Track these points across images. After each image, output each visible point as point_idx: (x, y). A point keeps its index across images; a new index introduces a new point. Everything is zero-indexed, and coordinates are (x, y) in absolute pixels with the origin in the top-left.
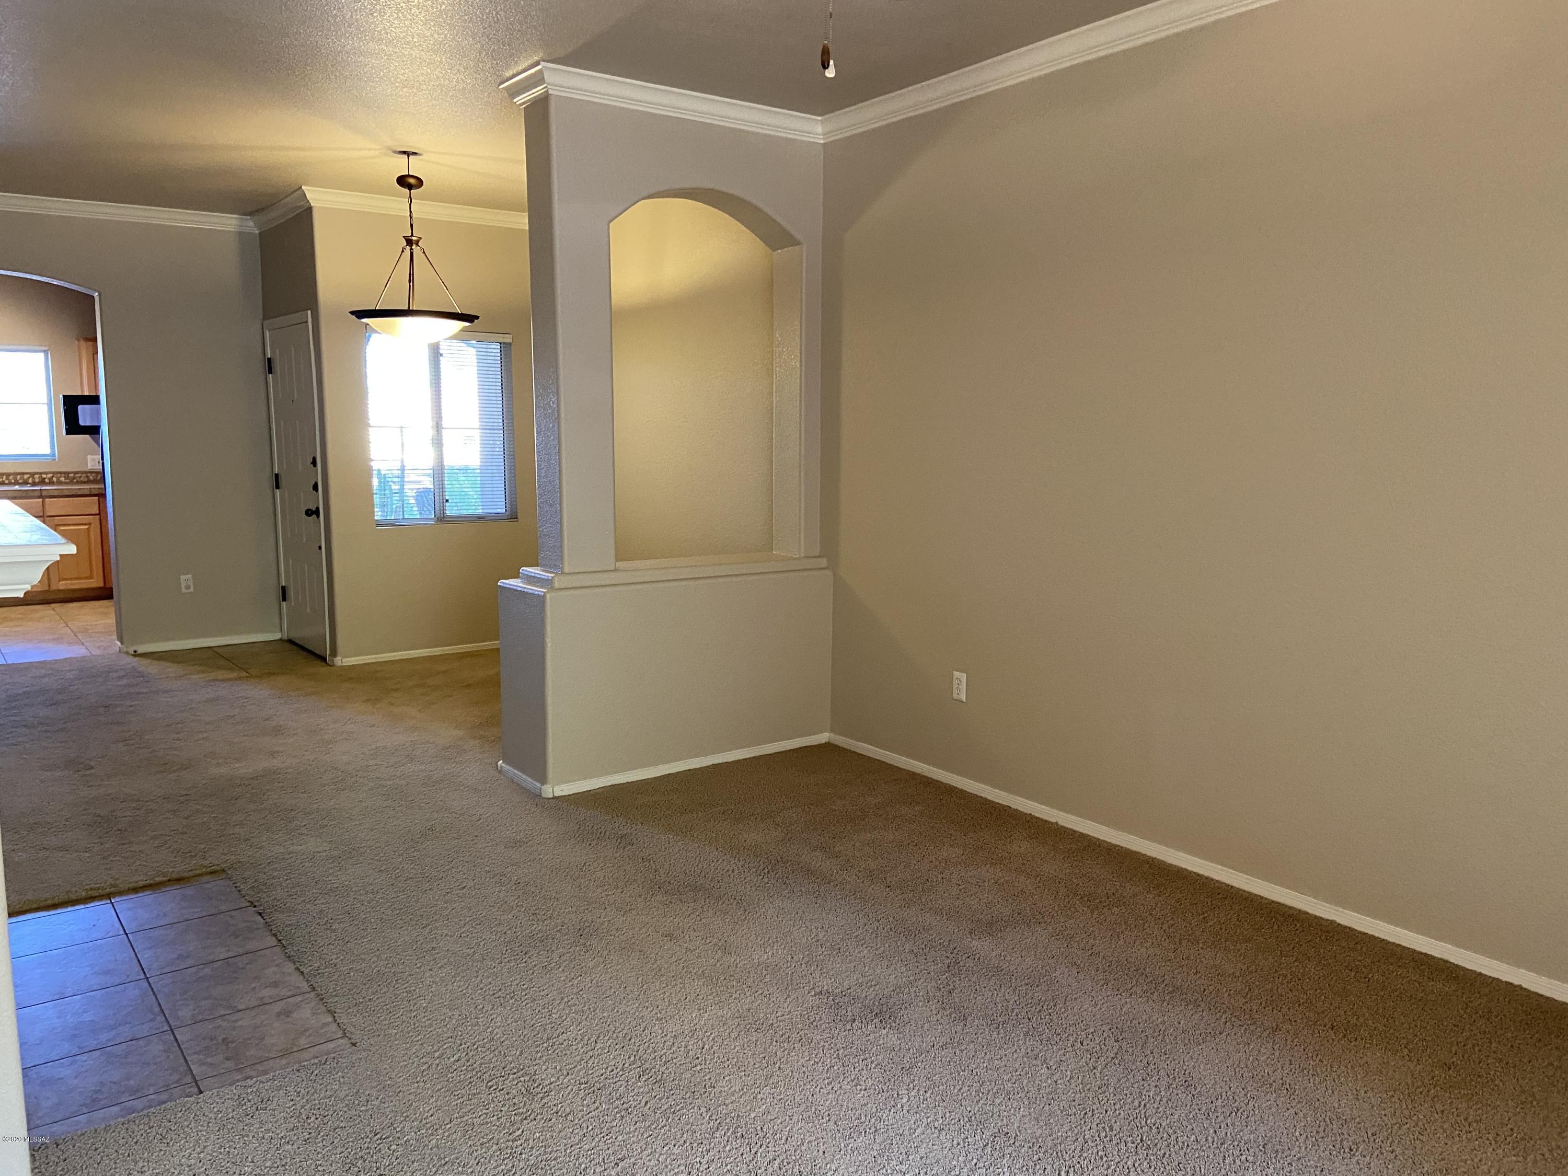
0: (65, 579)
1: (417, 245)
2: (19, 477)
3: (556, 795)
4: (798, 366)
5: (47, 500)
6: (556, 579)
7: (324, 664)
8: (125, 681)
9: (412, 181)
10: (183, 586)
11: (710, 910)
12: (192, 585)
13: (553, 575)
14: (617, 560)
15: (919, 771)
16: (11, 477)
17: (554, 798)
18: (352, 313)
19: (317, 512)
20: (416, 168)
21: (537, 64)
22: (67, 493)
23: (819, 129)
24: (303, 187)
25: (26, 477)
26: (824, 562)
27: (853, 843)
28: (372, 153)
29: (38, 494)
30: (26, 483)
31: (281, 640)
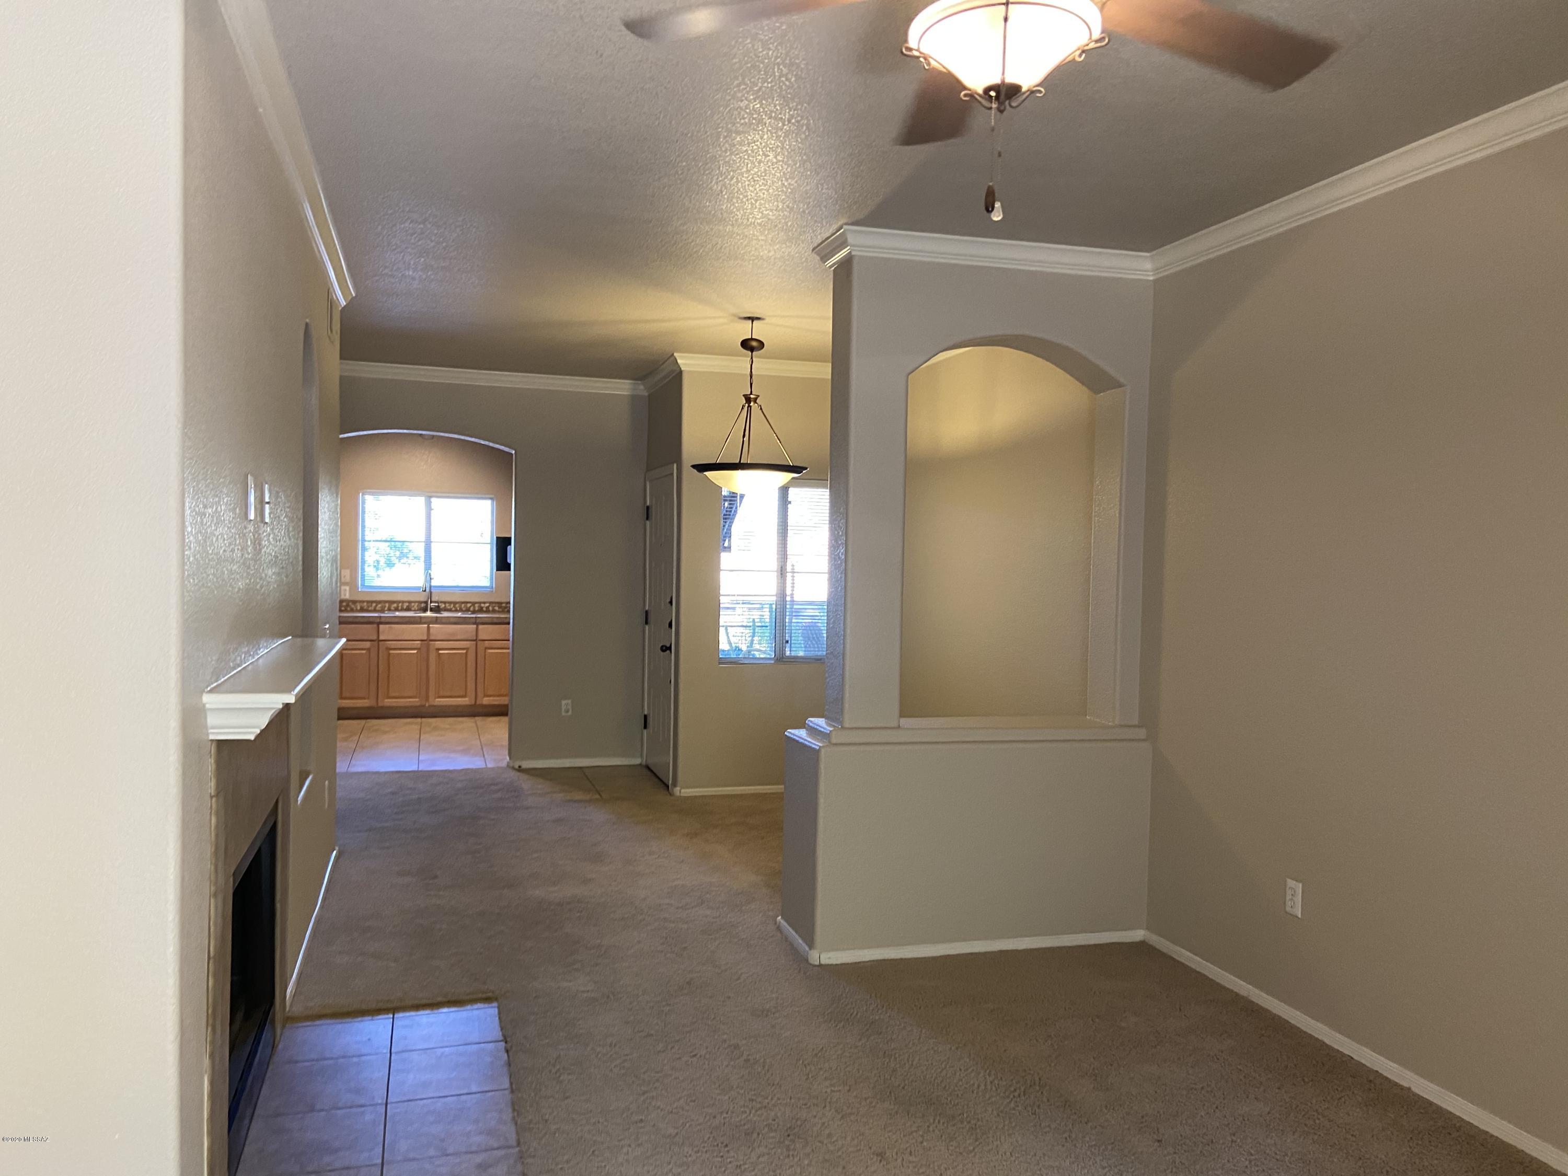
0: (490, 696)
1: (755, 402)
2: (463, 605)
3: (823, 962)
4: (1117, 515)
5: (481, 627)
6: (834, 733)
7: (667, 793)
8: (499, 795)
9: (754, 344)
10: (563, 710)
11: (937, 1131)
12: (570, 707)
13: (831, 729)
14: (902, 715)
15: (1243, 993)
16: (457, 605)
17: (820, 965)
18: (694, 466)
19: (670, 648)
20: (759, 331)
21: (841, 228)
22: (495, 621)
23: (1148, 266)
24: (675, 354)
25: (469, 605)
26: (1142, 733)
27: (1132, 1075)
28: (721, 321)
29: (474, 620)
30: (468, 610)
31: (640, 765)
